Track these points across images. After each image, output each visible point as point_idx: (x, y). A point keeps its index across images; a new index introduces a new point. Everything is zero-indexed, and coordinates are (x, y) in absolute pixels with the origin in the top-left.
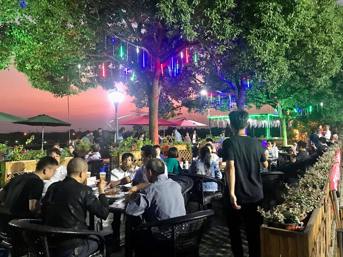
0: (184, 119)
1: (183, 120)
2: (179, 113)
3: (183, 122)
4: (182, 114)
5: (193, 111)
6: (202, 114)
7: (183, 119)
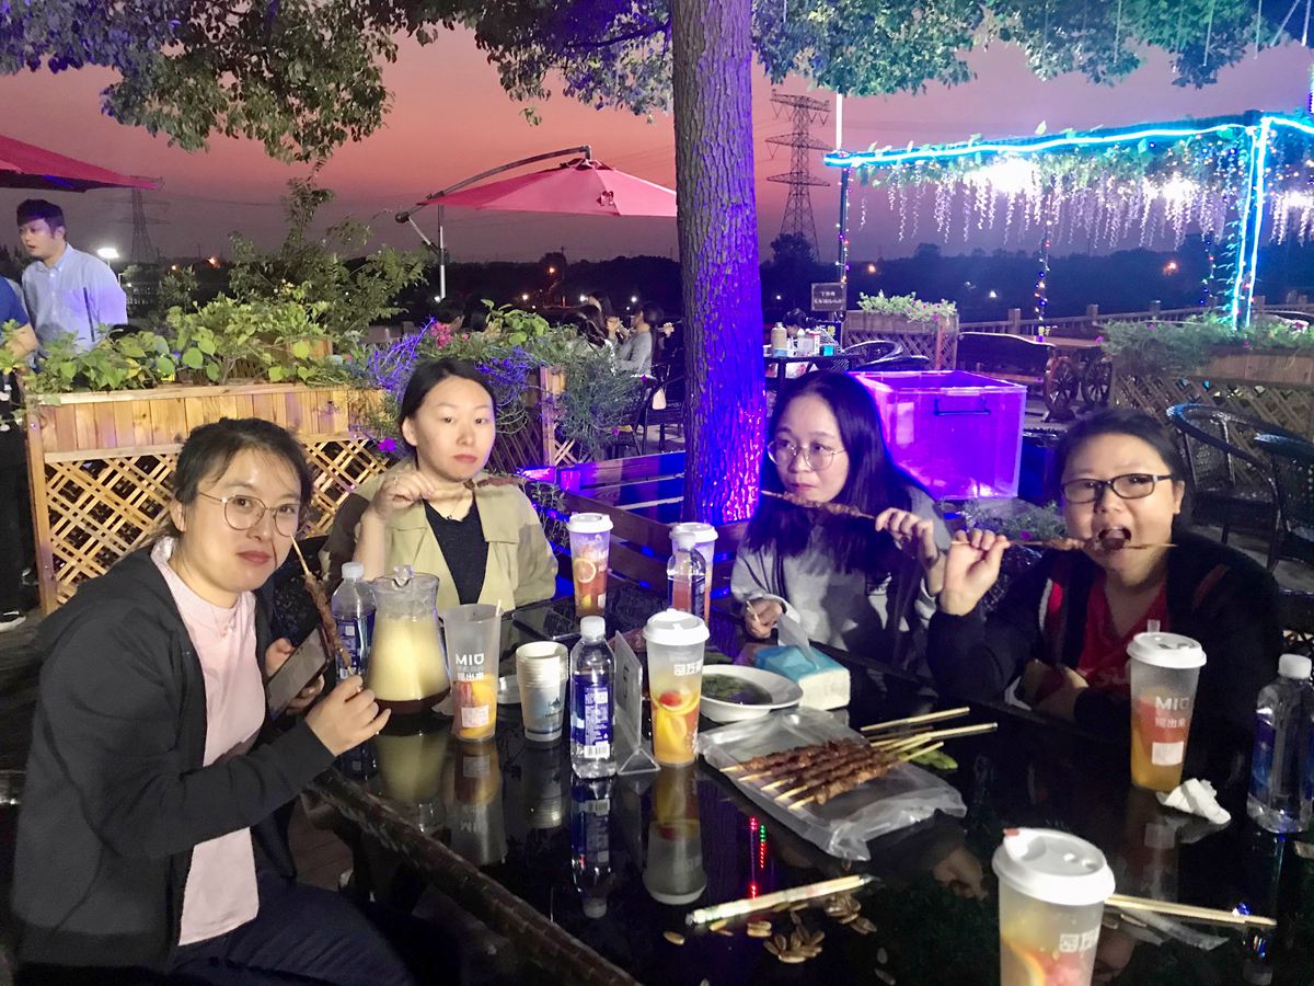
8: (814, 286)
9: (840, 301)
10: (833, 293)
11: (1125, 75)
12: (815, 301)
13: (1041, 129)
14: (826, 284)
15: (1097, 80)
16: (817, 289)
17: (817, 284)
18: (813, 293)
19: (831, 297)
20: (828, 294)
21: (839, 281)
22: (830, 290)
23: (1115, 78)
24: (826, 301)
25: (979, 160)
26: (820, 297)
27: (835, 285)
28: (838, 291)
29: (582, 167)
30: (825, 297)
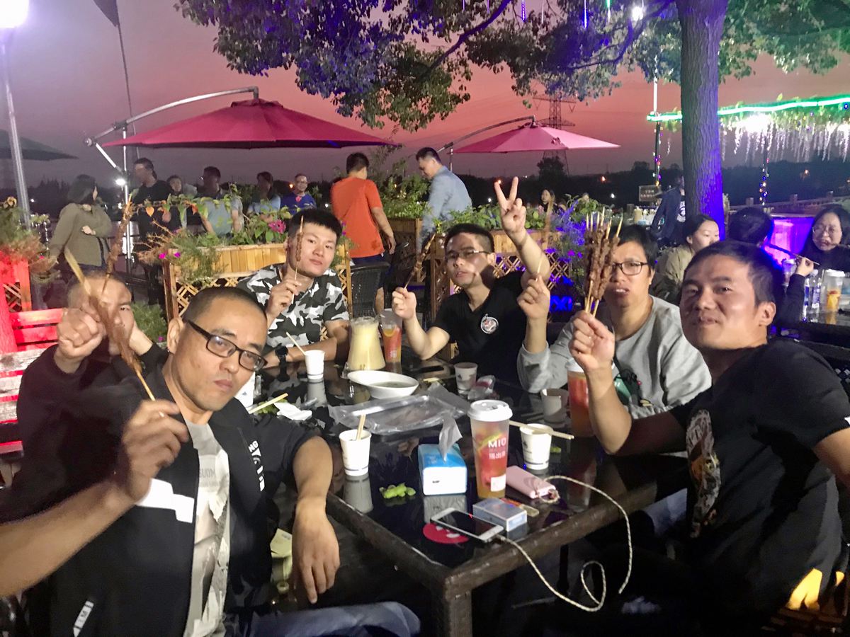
0: (528, 124)
1: (523, 128)
3: (515, 134)
7: (522, 123)
8: (640, 187)
10: (653, 191)
11: (830, 68)
12: (641, 196)
13: (780, 97)
14: (649, 186)
15: (815, 72)
16: (642, 189)
17: (643, 186)
18: (640, 191)
19: (651, 194)
20: (649, 191)
21: (655, 184)
22: (651, 189)
23: (824, 71)
24: (648, 196)
25: (741, 116)
26: (645, 193)
27: (653, 186)
28: (656, 190)
29: (533, 127)
30: (648, 193)
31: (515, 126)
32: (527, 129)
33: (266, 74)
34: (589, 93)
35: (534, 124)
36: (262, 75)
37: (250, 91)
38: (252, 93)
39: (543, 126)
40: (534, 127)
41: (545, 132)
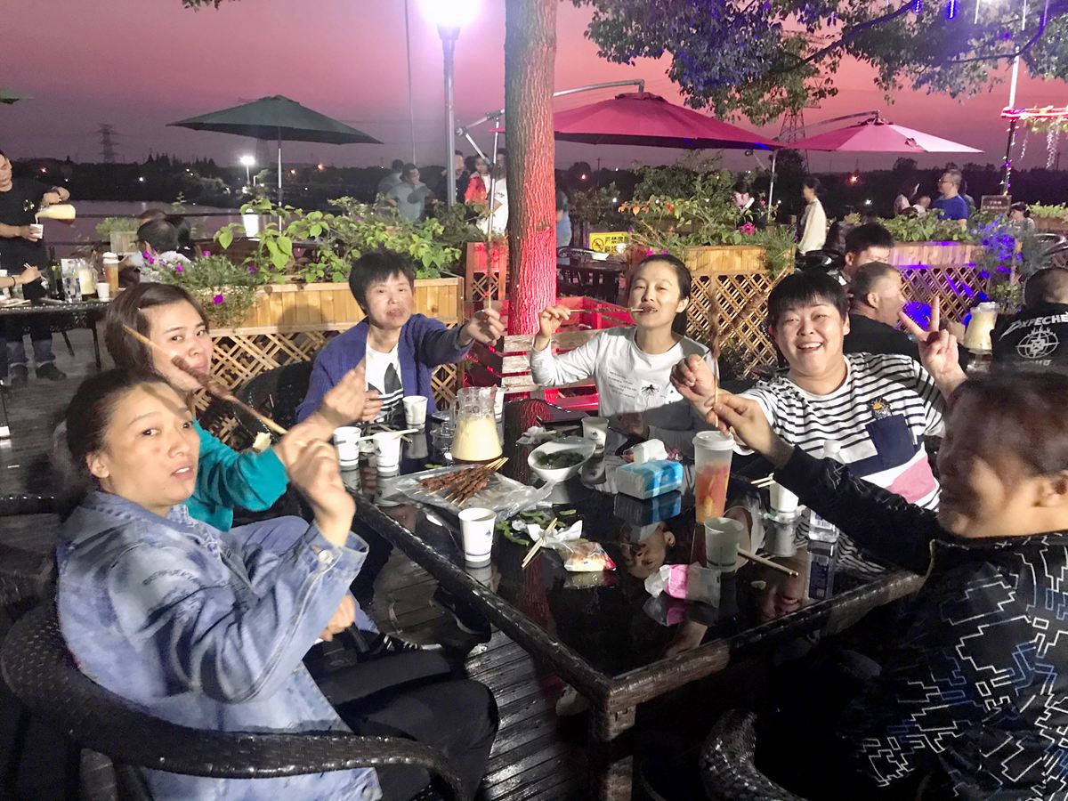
0: (871, 120)
1: (865, 124)
2: (824, 86)
3: (858, 131)
4: (833, 92)
5: (904, 78)
6: (953, 95)
7: (863, 119)
8: (983, 198)
9: (1005, 208)
10: (1000, 203)
12: (983, 207)
14: (995, 196)
16: (986, 200)
17: (986, 196)
18: (982, 202)
19: (999, 205)
20: (995, 202)
21: (1003, 194)
22: (997, 200)
24: (993, 208)
26: (988, 205)
27: (1001, 196)
28: (1004, 201)
29: (877, 124)
30: (992, 205)
31: (855, 121)
32: (871, 125)
33: (633, 64)
34: (964, 88)
35: (879, 121)
36: (629, 63)
37: (635, 84)
38: (638, 87)
39: (890, 124)
40: (881, 124)
41: (894, 131)
